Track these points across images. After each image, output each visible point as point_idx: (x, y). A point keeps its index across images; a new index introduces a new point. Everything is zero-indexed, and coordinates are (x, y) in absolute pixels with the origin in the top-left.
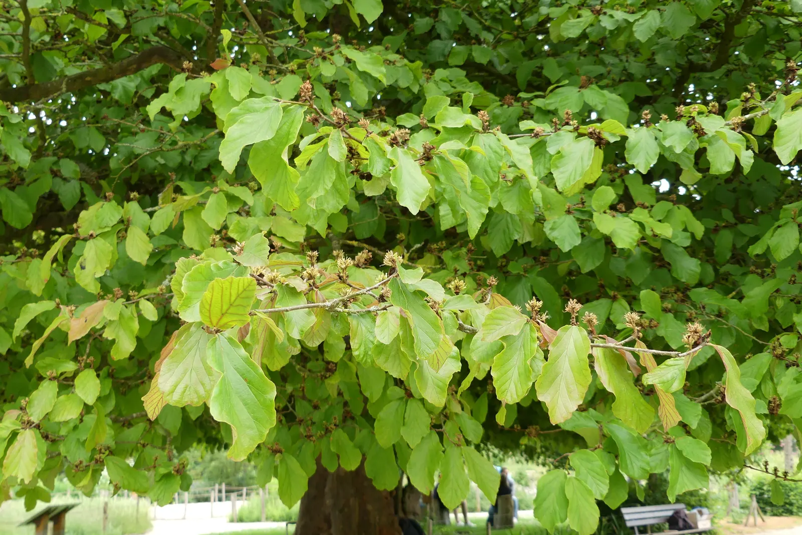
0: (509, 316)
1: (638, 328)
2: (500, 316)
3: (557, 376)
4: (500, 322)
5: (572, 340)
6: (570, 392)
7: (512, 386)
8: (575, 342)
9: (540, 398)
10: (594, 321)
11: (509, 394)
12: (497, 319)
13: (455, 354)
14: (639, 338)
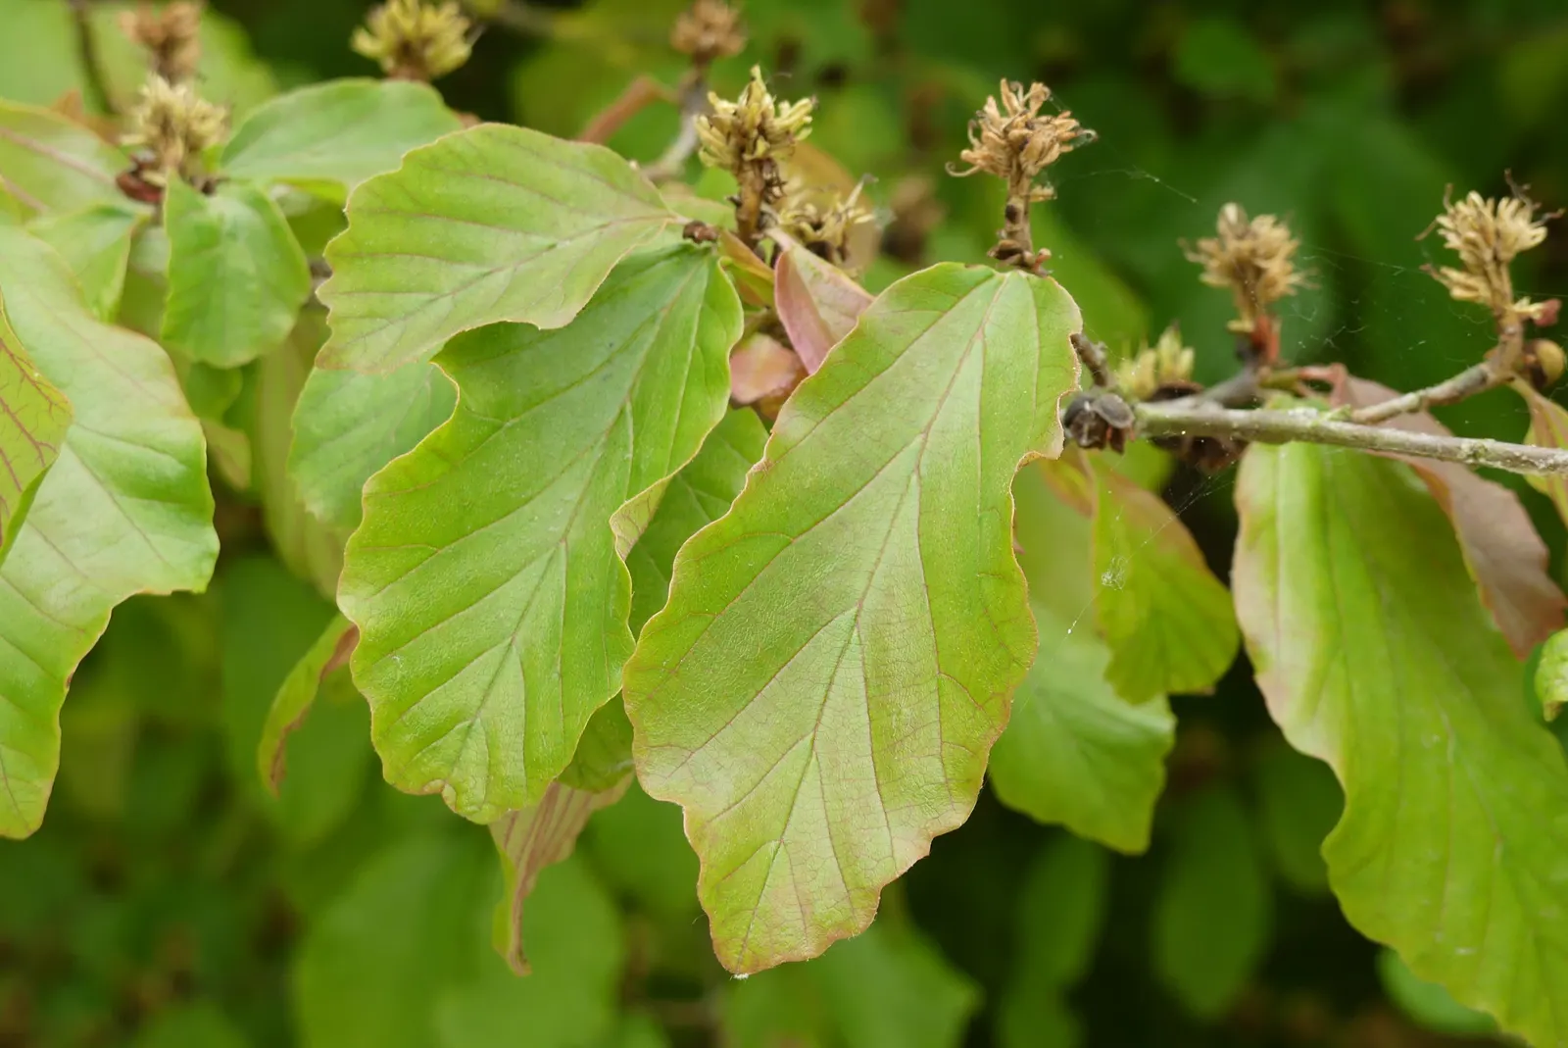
0: (548, 196)
1: (1534, 310)
2: (485, 193)
3: (811, 623)
4: (469, 235)
5: (972, 371)
6: (886, 745)
7: (511, 687)
8: (989, 380)
9: (657, 784)
10: (1275, 267)
11: (475, 750)
12: (452, 213)
13: (170, 467)
14: (1538, 377)
